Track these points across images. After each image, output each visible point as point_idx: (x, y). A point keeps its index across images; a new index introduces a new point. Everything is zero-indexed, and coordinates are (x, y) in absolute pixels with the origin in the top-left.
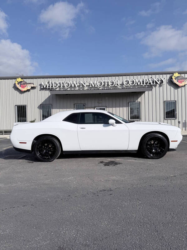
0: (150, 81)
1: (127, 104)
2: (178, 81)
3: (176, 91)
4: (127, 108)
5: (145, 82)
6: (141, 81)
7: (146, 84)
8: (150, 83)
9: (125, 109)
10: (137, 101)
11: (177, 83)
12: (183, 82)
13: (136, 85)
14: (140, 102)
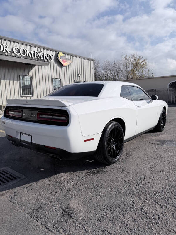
0: (40, 55)
1: (18, 77)
2: (62, 60)
3: (60, 69)
4: (18, 81)
5: (36, 55)
6: (32, 52)
7: (37, 57)
8: (41, 57)
9: (16, 82)
10: (28, 75)
11: (62, 62)
12: (66, 62)
13: (27, 56)
14: (31, 76)
